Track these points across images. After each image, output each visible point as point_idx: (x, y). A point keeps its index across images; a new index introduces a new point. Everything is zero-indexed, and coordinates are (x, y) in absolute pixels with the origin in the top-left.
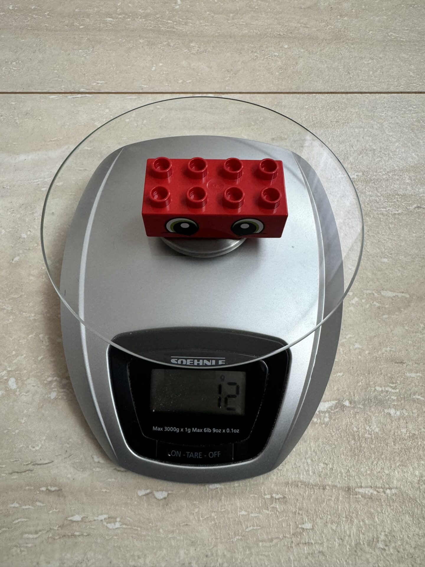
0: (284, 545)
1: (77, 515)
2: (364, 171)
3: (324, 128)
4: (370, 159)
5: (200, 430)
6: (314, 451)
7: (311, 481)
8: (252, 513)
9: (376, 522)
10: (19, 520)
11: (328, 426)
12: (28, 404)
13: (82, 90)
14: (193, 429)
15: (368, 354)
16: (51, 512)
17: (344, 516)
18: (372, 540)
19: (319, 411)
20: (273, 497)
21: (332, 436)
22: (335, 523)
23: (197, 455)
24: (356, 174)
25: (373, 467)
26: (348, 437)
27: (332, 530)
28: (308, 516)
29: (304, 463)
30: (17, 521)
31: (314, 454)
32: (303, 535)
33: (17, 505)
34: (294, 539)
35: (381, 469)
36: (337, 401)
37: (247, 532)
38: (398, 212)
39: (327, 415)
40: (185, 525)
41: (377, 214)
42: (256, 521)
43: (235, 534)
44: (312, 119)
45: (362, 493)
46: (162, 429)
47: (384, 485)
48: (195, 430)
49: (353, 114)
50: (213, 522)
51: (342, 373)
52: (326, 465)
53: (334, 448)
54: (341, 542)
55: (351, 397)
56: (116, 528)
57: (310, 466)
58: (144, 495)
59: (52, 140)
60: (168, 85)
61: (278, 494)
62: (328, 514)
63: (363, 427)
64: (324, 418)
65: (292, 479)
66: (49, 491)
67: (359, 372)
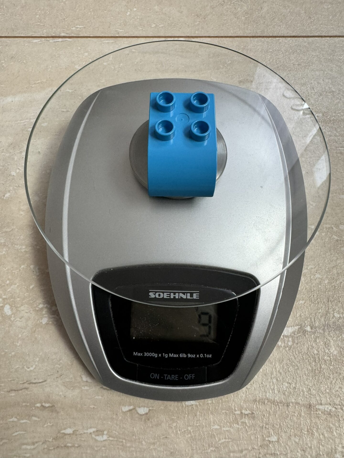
0: (253, 456)
1: (69, 429)
2: (324, 113)
3: (287, 70)
5: (176, 356)
6: (279, 371)
7: (277, 398)
8: (224, 427)
9: (335, 435)
10: (18, 433)
11: (292, 349)
12: (22, 329)
13: (63, 34)
15: (327, 283)
16: (46, 425)
17: (306, 430)
18: (331, 451)
19: (283, 336)
20: (242, 413)
21: (295, 358)
22: (297, 436)
23: (174, 377)
25: (332, 386)
26: (309, 358)
27: (295, 441)
28: (273, 430)
29: (270, 382)
30: (15, 434)
31: (279, 375)
32: (270, 447)
33: (16, 420)
34: (261, 451)
35: (339, 387)
36: (299, 327)
37: (220, 444)
39: (290, 339)
40: (164, 438)
41: (336, 153)
42: (227, 434)
43: (209, 445)
45: (322, 409)
46: (142, 354)
47: (341, 402)
49: (314, 58)
50: (189, 435)
51: (304, 301)
52: (289, 385)
53: (297, 369)
54: (303, 452)
55: (312, 322)
56: (104, 440)
57: (275, 385)
58: (127, 411)
59: (36, 83)
60: (142, 30)
61: (247, 411)
62: (291, 428)
63: (323, 350)
64: (287, 342)
65: (259, 396)
66: (44, 407)
67: (319, 300)
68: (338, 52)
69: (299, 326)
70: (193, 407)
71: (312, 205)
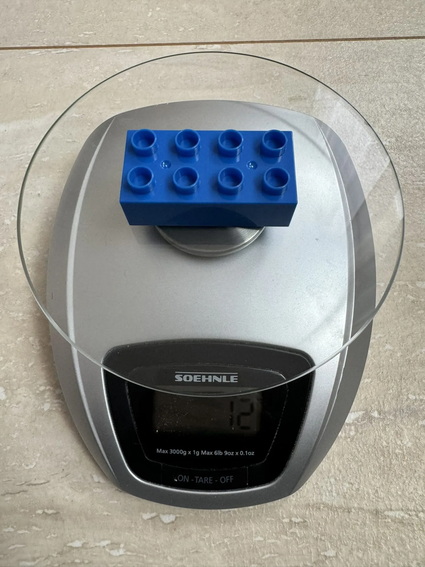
1: (77, 541)
2: (398, 137)
3: (351, 83)
4: (405, 121)
5: (210, 453)
6: (338, 469)
7: (335, 503)
8: (268, 539)
9: (408, 549)
10: (15, 546)
11: (354, 440)
12: (20, 417)
13: (68, 44)
14: (202, 451)
15: (400, 356)
16: (49, 537)
17: (372, 542)
20: (292, 521)
21: (359, 452)
22: (361, 550)
23: (207, 480)
24: (388, 140)
25: (405, 487)
26: (376, 452)
27: (358, 557)
28: (331, 543)
29: (327, 483)
30: (12, 547)
31: (338, 473)
32: (326, 564)
33: (12, 530)
35: (414, 489)
36: (364, 412)
37: (264, 559)
39: (353, 428)
40: (194, 552)
41: (413, 189)
42: (273, 548)
43: (250, 561)
44: (337, 73)
45: (392, 516)
46: (167, 452)
47: (416, 507)
48: (204, 453)
49: (385, 66)
50: (226, 549)
51: (370, 379)
52: (351, 485)
53: (360, 466)
55: (381, 407)
56: (120, 556)
57: (333, 486)
58: (149, 519)
59: (34, 106)
60: (167, 35)
61: (298, 518)
62: (353, 540)
63: (393, 441)
64: (349, 432)
65: (313, 500)
66: (46, 513)
67: (390, 377)
68: (416, 58)
69: (364, 411)
70: (230, 514)
71: (381, 257)
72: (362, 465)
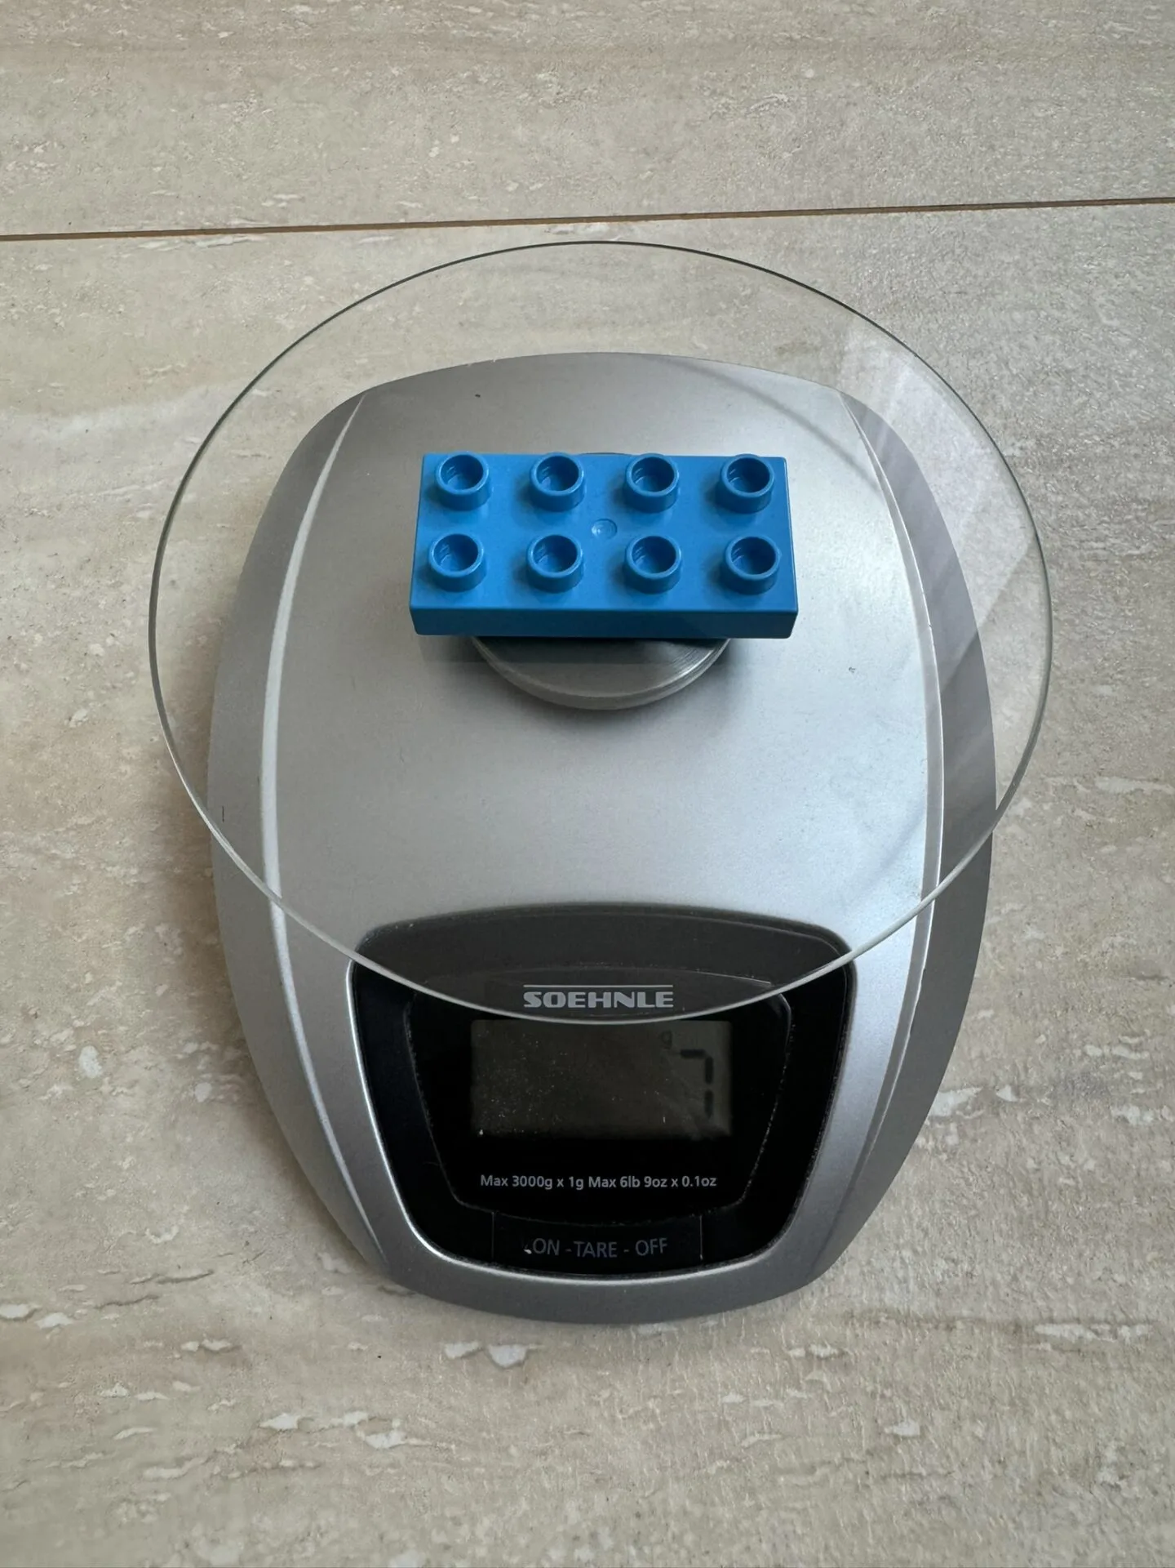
0: (847, 1482)
1: (284, 1415)
2: (1042, 436)
3: (926, 311)
4: (1058, 399)
5: (610, 1183)
6: (919, 1226)
7: (915, 1308)
8: (755, 1398)
9: (1095, 1414)
10: (130, 1432)
11: (957, 1157)
12: (137, 1117)
13: (235, 223)
14: (591, 1179)
15: (1063, 954)
16: (214, 1407)
17: (1006, 1399)
18: (1082, 1463)
19: (933, 1119)
20: (812, 1354)
21: (969, 1184)
22: (981, 1419)
23: (603, 1250)
24: (1018, 444)
25: (1081, 1266)
26: (1011, 1184)
27: (974, 1437)
28: (907, 1403)
29: (894, 1260)
30: (123, 1434)
31: (920, 1235)
32: (897, 1453)
33: (124, 1392)
34: (871, 1466)
35: (1105, 1269)
36: (979, 1089)
37: (745, 1448)
38: (1136, 552)
39: (953, 1127)
40: (575, 1434)
41: (1081, 557)
42: (767, 1420)
43: (711, 1453)
44: (891, 288)
45: (1055, 1336)
46: (505, 1182)
47: (1112, 1314)
48: (595, 1182)
49: (1006, 270)
50: (652, 1425)
51: (992, 1011)
52: (952, 1265)
53: (974, 1217)
54: (999, 1470)
55: (1018, 1076)
56: (392, 1448)
57: (909, 1267)
58: (463, 1357)
59: (156, 372)
60: (479, 200)
61: (825, 1346)
62: (961, 1397)
63: (1052, 1156)
64: (944, 1136)
65: (861, 1303)
66: (207, 1350)
67: (1038, 1006)
68: (1079, 251)
69: (978, 1086)
70: (660, 1341)
72: (977, 1216)
